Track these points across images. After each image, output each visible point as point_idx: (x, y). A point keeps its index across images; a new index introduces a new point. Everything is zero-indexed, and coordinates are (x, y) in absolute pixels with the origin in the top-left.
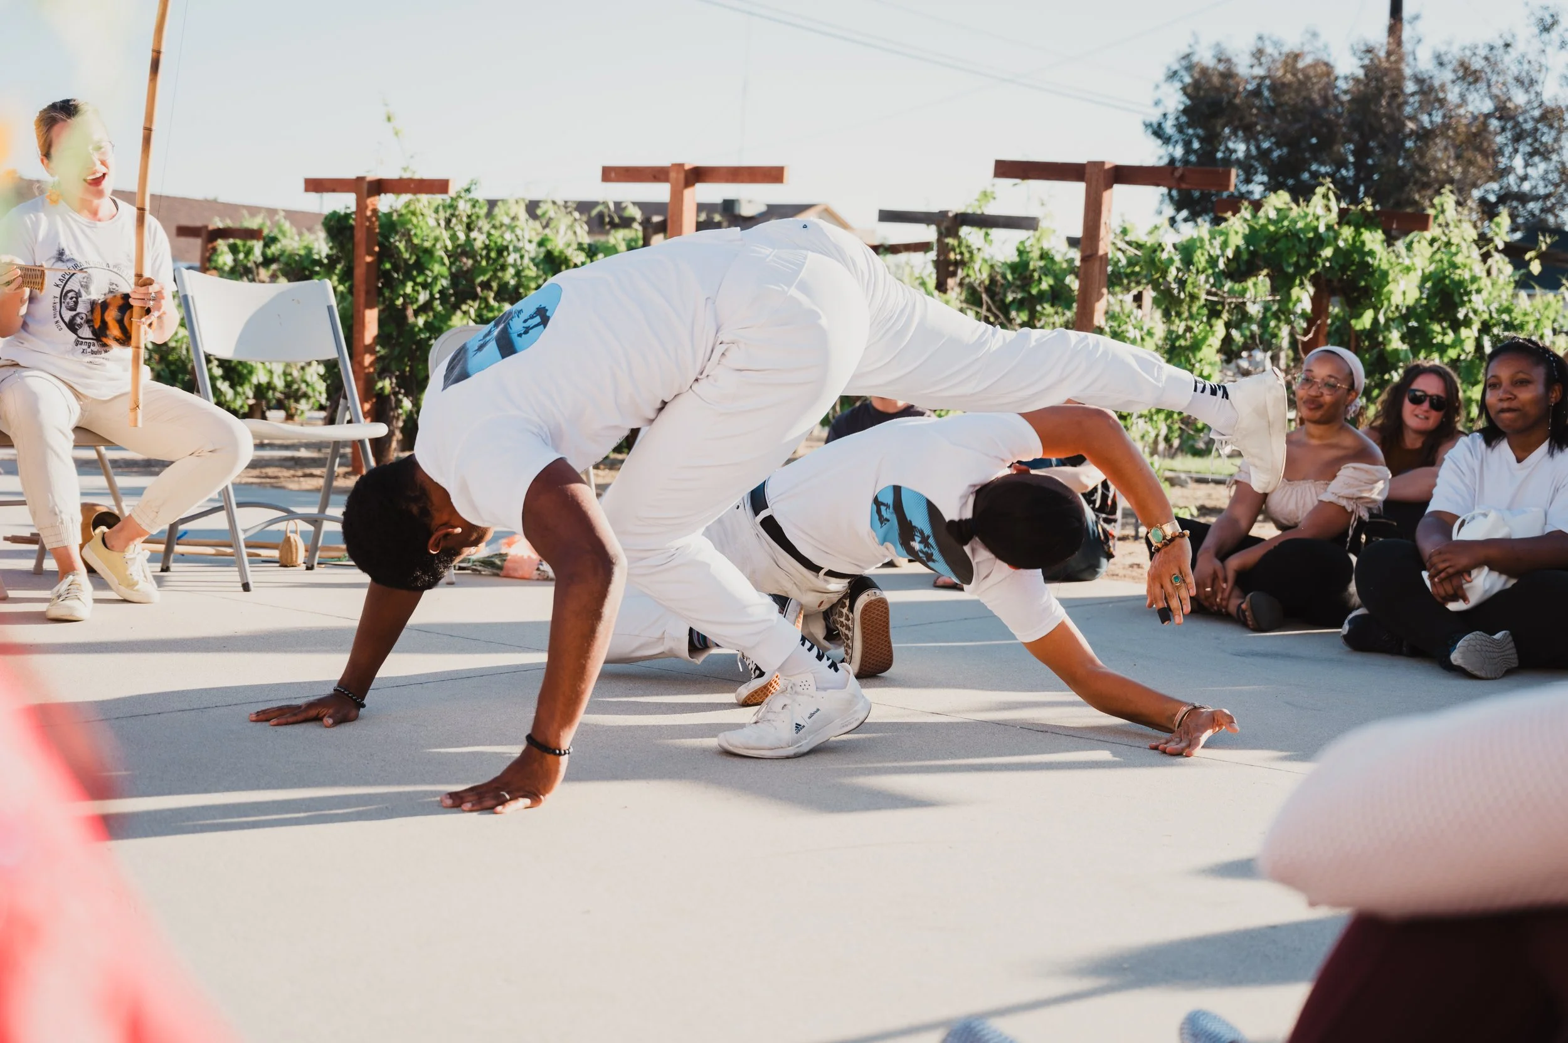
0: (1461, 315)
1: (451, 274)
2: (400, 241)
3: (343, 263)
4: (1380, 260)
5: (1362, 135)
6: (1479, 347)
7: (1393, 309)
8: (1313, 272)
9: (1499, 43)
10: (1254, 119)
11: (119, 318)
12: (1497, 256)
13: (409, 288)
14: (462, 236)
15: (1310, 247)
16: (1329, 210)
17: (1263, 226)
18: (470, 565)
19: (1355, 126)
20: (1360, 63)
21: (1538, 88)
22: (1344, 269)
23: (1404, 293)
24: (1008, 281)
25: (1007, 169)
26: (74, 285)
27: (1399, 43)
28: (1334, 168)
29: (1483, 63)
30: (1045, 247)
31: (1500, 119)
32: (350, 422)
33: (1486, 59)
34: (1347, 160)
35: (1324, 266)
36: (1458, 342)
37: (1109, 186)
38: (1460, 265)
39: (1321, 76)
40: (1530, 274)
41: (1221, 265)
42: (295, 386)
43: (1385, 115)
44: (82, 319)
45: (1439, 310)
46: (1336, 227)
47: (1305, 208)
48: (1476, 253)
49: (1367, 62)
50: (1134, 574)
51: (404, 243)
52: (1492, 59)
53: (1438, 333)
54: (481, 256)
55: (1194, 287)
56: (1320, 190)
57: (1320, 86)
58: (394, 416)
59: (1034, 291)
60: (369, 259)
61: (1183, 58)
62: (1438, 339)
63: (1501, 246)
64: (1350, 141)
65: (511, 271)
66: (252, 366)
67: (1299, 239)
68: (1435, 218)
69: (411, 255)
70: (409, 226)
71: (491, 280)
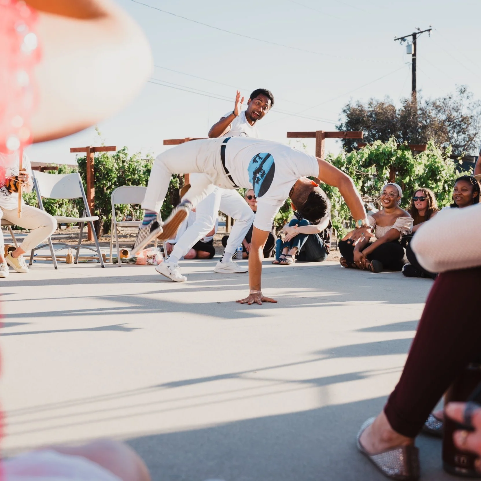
0: (438, 178)
1: (118, 176)
3: (84, 174)
4: (411, 160)
5: (405, 128)
6: (444, 188)
7: (416, 176)
8: (389, 165)
9: (447, 97)
10: (370, 124)
11: (14, 184)
12: (448, 159)
13: (105, 182)
14: (121, 165)
15: (388, 157)
16: (394, 145)
17: (374, 151)
18: (126, 261)
19: (402, 125)
20: (403, 105)
21: (460, 111)
22: (399, 163)
23: (419, 171)
25: (291, 135)
27: (415, 99)
29: (443, 104)
31: (449, 121)
32: (87, 216)
33: (444, 103)
34: (400, 137)
35: (393, 163)
36: (437, 186)
37: (323, 138)
38: (437, 162)
39: (391, 110)
40: (459, 164)
41: (361, 163)
43: (412, 121)
44: (2, 184)
45: (431, 177)
46: (396, 150)
47: (386, 145)
48: (442, 159)
49: (405, 105)
50: (336, 260)
51: (102, 167)
52: (445, 102)
53: (431, 184)
54: (127, 171)
55: (352, 170)
56: (391, 139)
57: (390, 113)
58: (101, 222)
61: (347, 105)
62: (431, 186)
63: (449, 156)
64: (401, 130)
65: (137, 175)
66: (56, 210)
67: (385, 154)
68: (428, 148)
69: (105, 171)
70: (104, 162)
71: (130, 178)
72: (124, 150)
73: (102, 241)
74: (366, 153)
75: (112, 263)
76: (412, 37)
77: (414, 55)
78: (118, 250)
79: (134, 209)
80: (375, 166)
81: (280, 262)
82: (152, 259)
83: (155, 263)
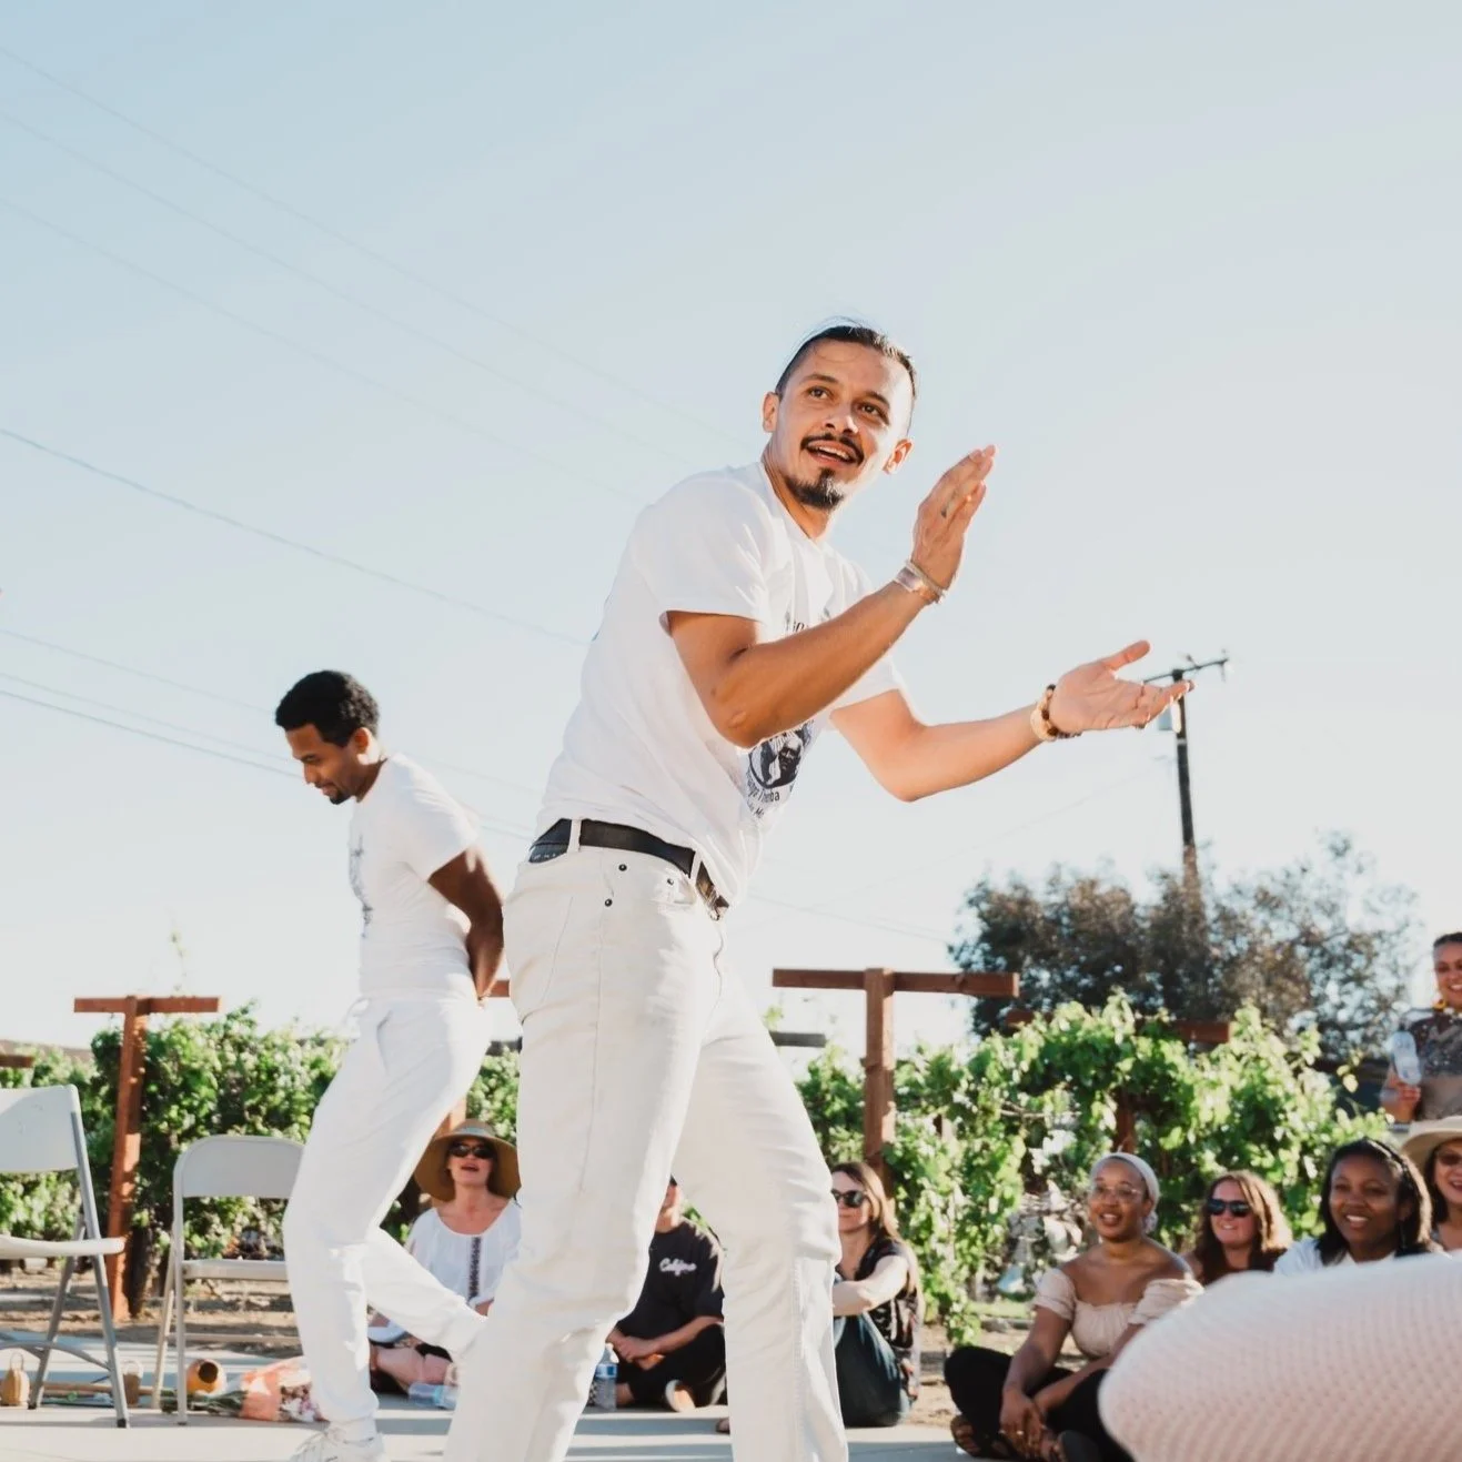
0: (1278, 1135)
1: (219, 1097)
2: (168, 1062)
3: (108, 1085)
4: (1183, 1074)
5: (1167, 962)
6: (1302, 1170)
7: (1203, 1126)
8: (1113, 1085)
9: (1295, 870)
10: (1055, 946)
12: (1308, 1072)
13: (173, 1112)
14: (232, 1057)
15: (1107, 1059)
16: (1124, 1021)
17: (1057, 1038)
18: (207, 1403)
19: (1158, 952)
20: (1158, 889)
21: (1341, 914)
25: (785, 978)
27: (1195, 870)
28: (1141, 995)
29: (1282, 889)
30: (838, 1066)
31: (1307, 944)
32: (85, 1237)
33: (1285, 885)
34: (1155, 989)
35: (1124, 1079)
36: (1279, 1165)
37: (890, 993)
38: (1271, 1081)
39: (1119, 902)
40: (1345, 1090)
41: (1016, 1077)
42: (56, 1225)
43: (1188, 941)
45: (1254, 1131)
46: (1133, 1038)
47: (1099, 1018)
48: (1287, 1070)
49: (1165, 888)
51: (171, 1064)
52: (1290, 885)
53: (1256, 1155)
54: (250, 1079)
55: (988, 1100)
56: (1112, 1000)
57: (1119, 913)
59: (828, 1112)
60: (134, 1080)
61: (980, 885)
62: (1256, 1162)
63: (1311, 1061)
64: (1155, 969)
65: (281, 1094)
66: (12, 1203)
67: (1095, 1051)
68: (1239, 1033)
69: (177, 1077)
70: (178, 1047)
71: (259, 1103)
72: (245, 1011)
74: (1036, 1045)
75: (159, 1411)
77: (1182, 734)
78: (181, 1356)
79: (269, 1212)
80: (1066, 1088)
82: (298, 1400)
83: (308, 1416)
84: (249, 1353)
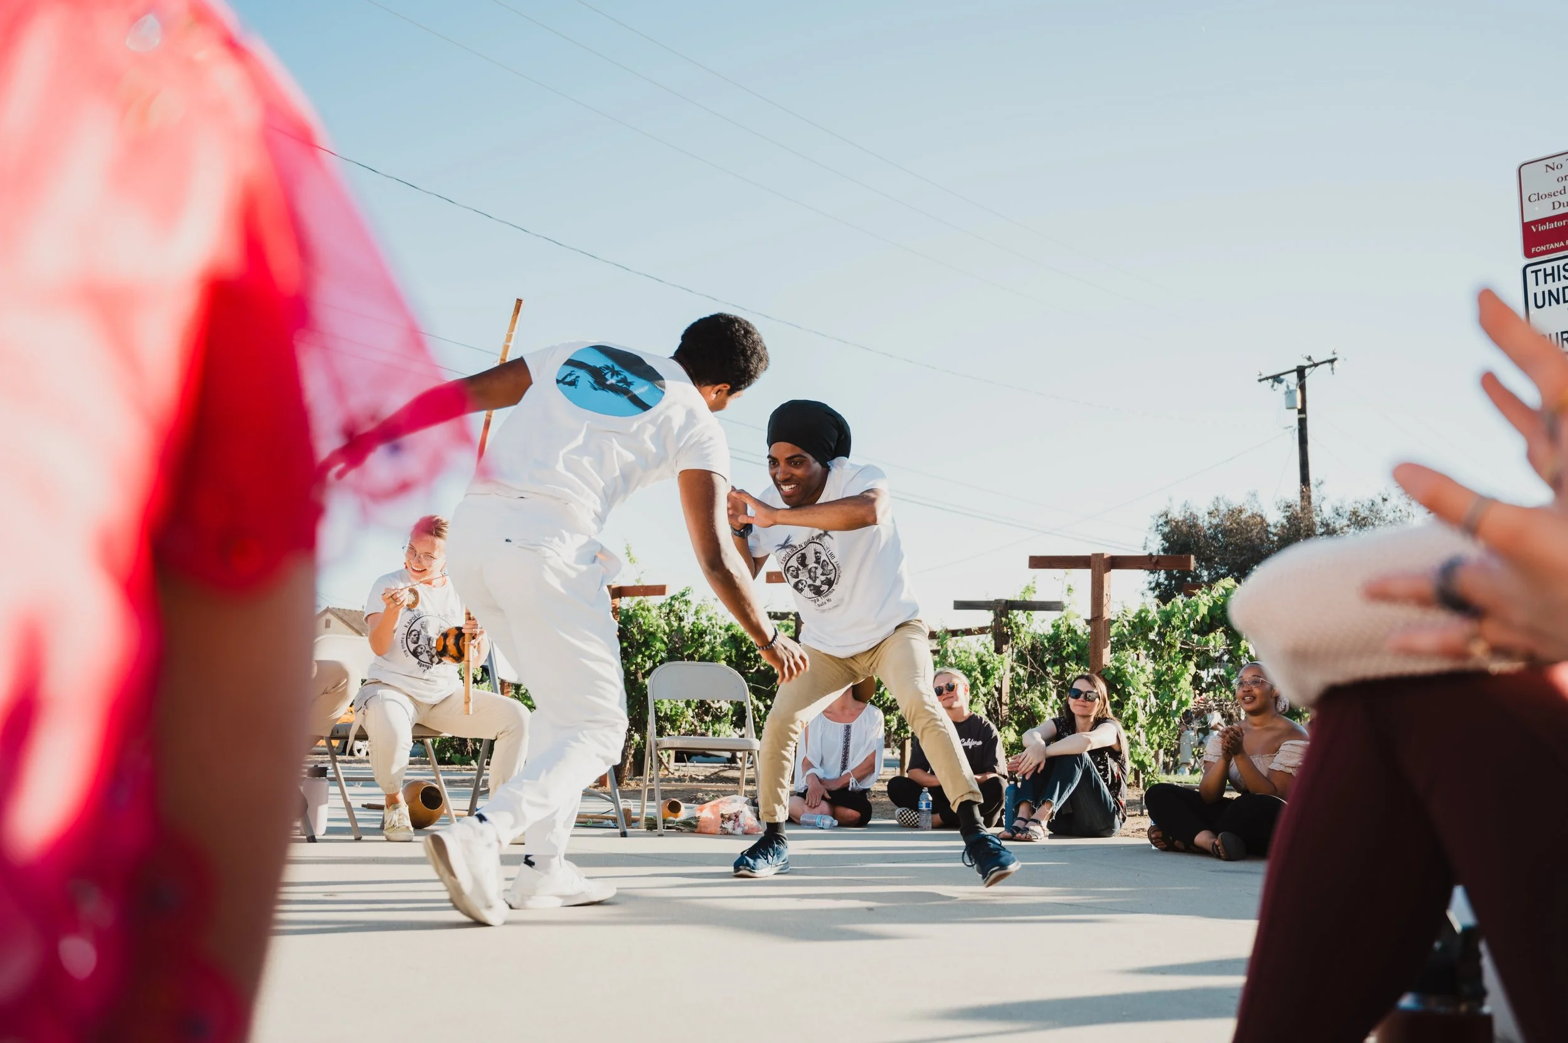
1: (668, 648)
2: (634, 628)
9: (1379, 500)
11: (456, 643)
13: (639, 660)
14: (676, 624)
18: (675, 825)
20: (1283, 514)
24: (1045, 647)
25: (1038, 562)
26: (417, 626)
27: (1309, 502)
29: (1368, 512)
30: (1071, 624)
33: (1371, 510)
37: (1108, 570)
39: (1256, 522)
41: (1191, 625)
44: (422, 649)
49: (1288, 514)
50: (1141, 835)
51: (637, 630)
52: (1374, 509)
54: (687, 637)
55: (1171, 639)
57: (1256, 530)
59: (1064, 654)
61: (1163, 515)
65: (707, 647)
69: (641, 637)
70: (640, 620)
71: (693, 653)
72: (683, 595)
73: (630, 788)
74: (1205, 605)
75: (646, 830)
76: (1295, 374)
77: (1302, 411)
79: (702, 721)
80: (1223, 631)
81: (1014, 834)
82: (733, 821)
83: (739, 831)
84: (694, 803)
